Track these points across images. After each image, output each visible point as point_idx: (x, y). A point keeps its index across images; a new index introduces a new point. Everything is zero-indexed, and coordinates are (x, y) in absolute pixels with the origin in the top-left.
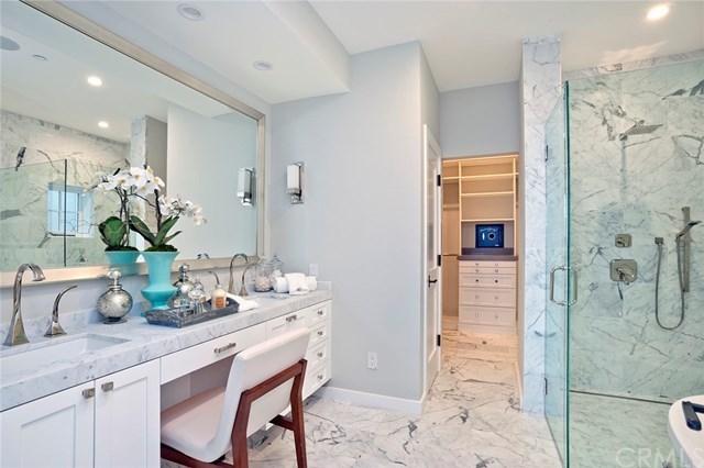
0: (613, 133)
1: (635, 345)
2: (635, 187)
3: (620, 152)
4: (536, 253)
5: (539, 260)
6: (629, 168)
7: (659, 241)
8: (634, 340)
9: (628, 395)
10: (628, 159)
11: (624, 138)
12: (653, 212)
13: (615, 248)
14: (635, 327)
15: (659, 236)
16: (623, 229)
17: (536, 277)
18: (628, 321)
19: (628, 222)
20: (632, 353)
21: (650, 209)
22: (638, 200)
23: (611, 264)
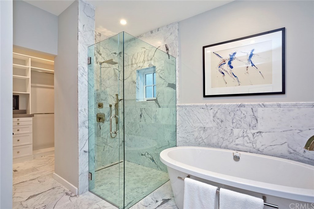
0: (97, 61)
1: (104, 147)
2: (104, 85)
3: (99, 69)
4: (83, 110)
5: (85, 114)
6: (102, 76)
7: (111, 106)
8: (104, 145)
9: (103, 167)
10: (102, 73)
11: (101, 64)
12: (109, 95)
13: (98, 109)
14: (104, 140)
15: (111, 104)
16: (100, 100)
17: (84, 123)
18: (102, 138)
19: (102, 98)
20: (104, 150)
21: (108, 94)
22: (105, 90)
23: (97, 115)
